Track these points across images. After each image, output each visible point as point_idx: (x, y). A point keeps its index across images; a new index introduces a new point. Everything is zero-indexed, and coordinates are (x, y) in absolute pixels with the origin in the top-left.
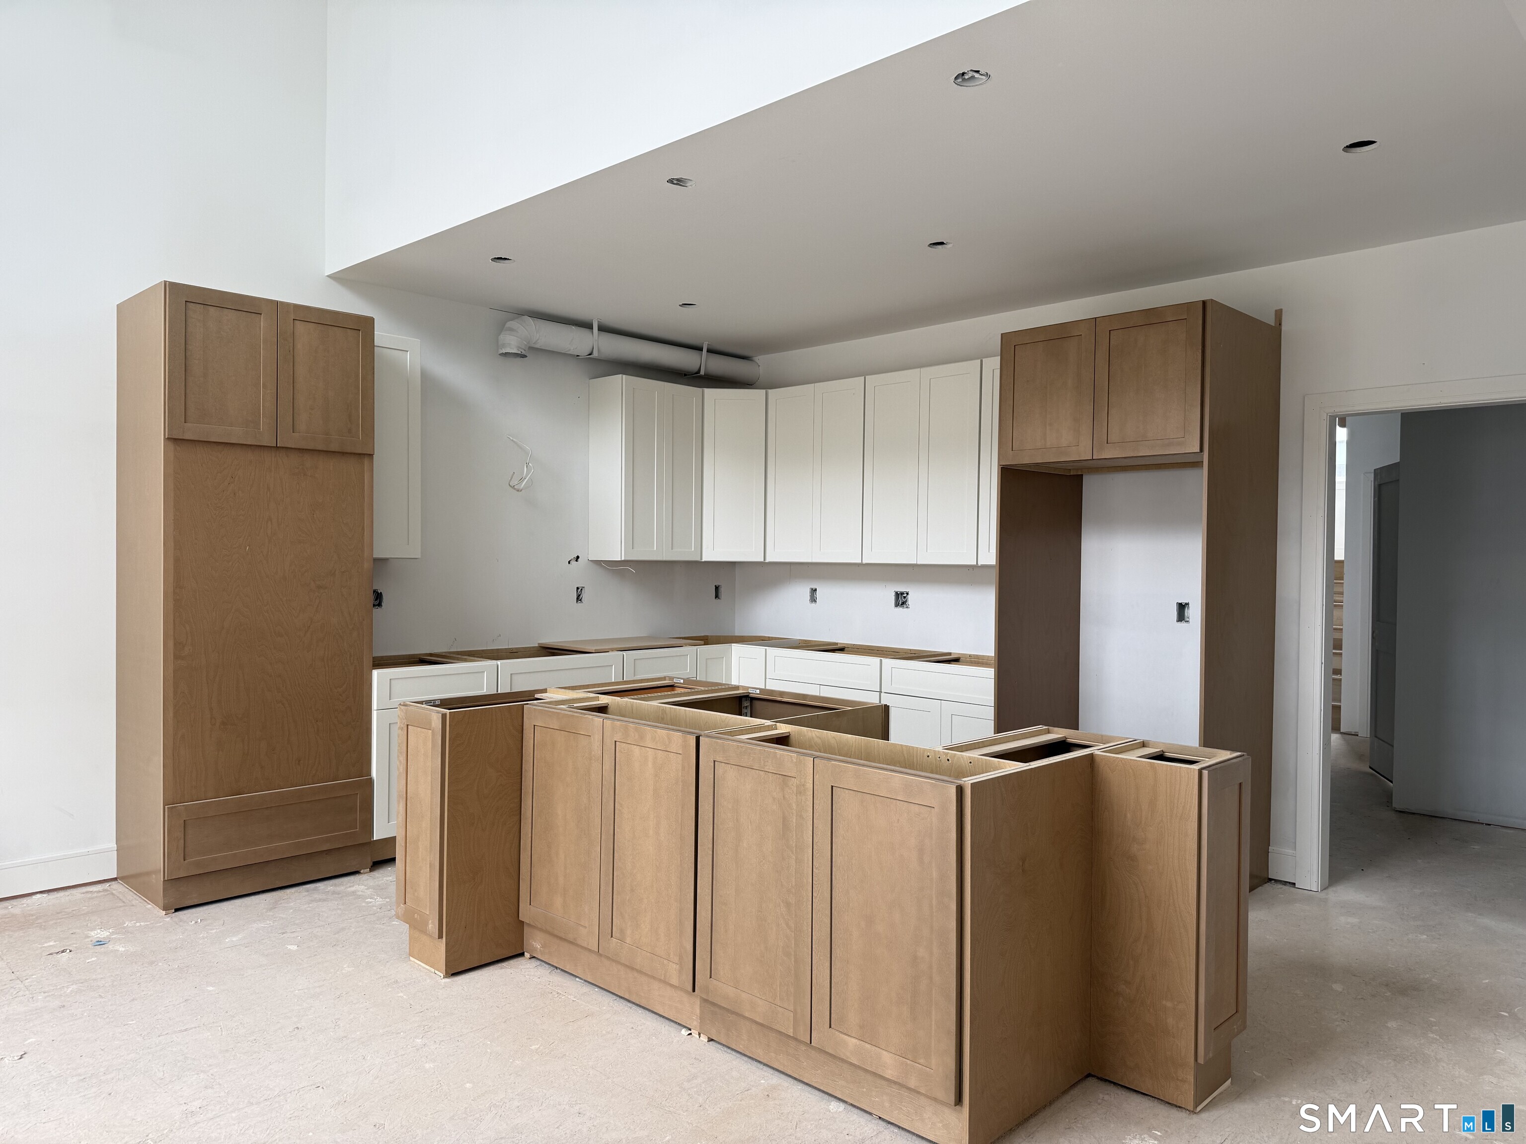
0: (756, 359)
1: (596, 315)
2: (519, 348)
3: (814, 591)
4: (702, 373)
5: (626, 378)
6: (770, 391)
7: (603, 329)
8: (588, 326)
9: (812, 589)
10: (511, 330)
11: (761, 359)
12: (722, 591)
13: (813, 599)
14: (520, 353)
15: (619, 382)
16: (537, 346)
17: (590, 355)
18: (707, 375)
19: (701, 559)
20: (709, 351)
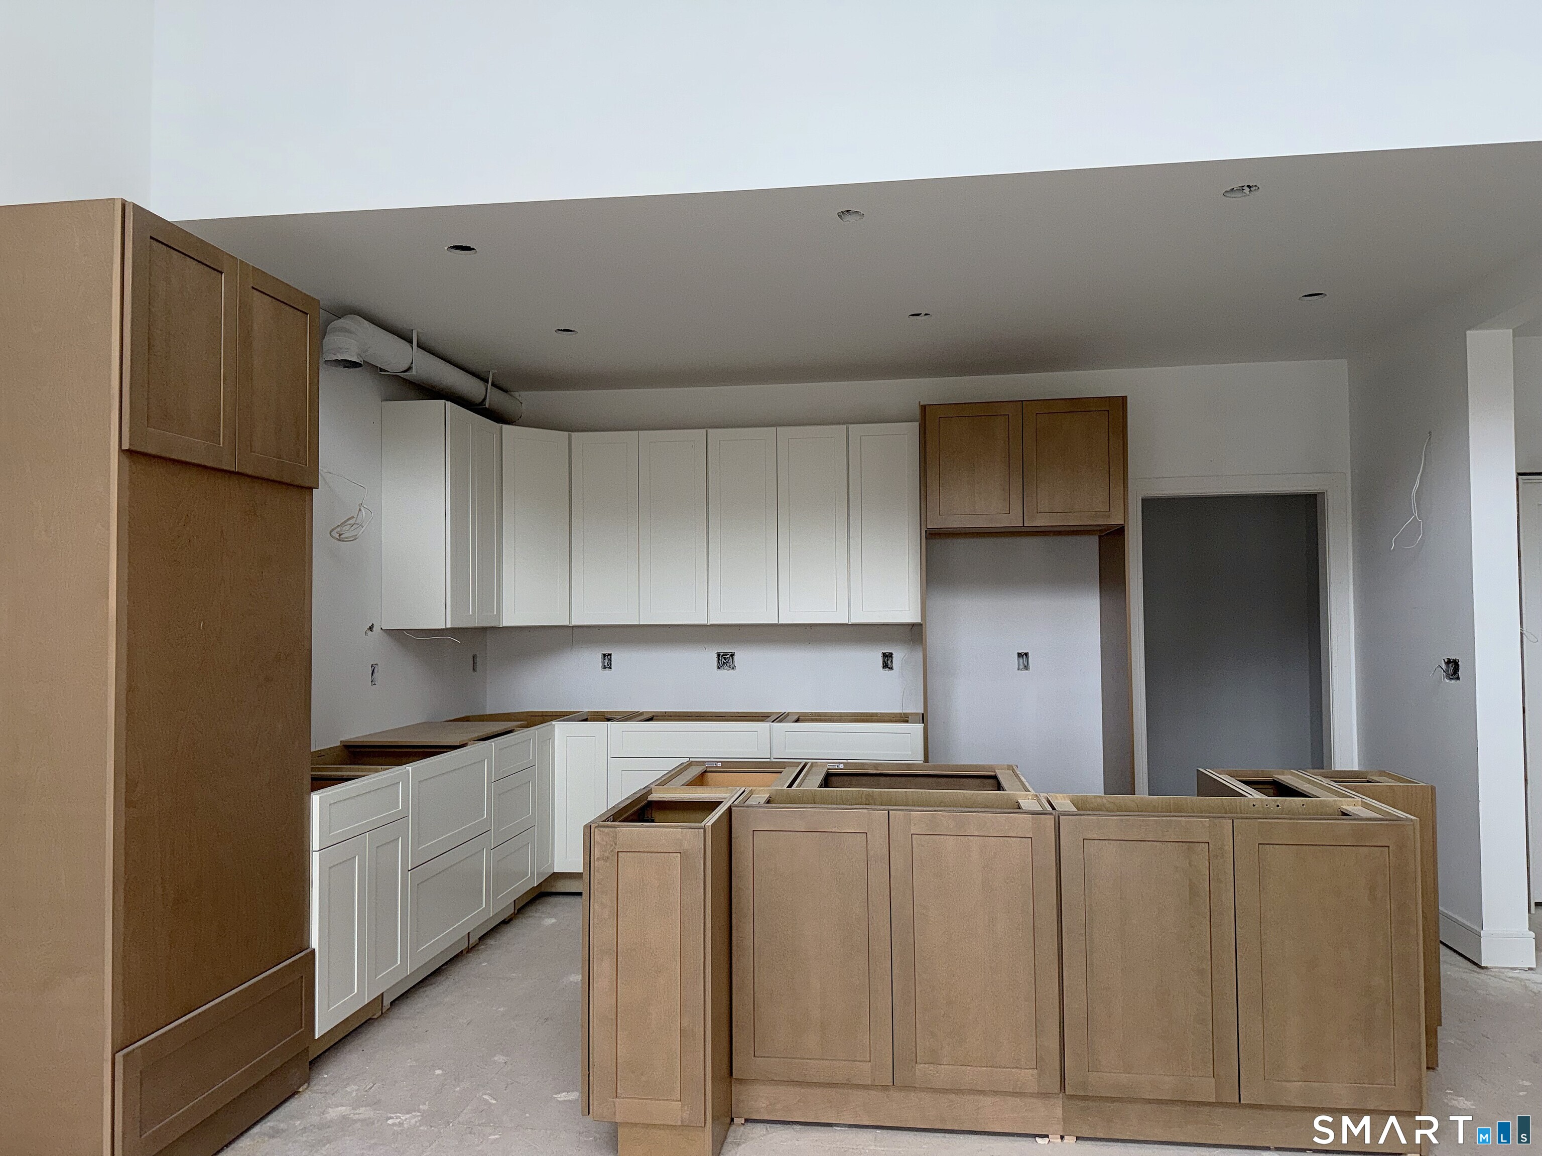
0: (515, 393)
1: (416, 328)
2: (357, 356)
3: (607, 657)
4: (487, 405)
5: (450, 405)
6: (573, 434)
8: (406, 337)
9: (604, 655)
11: (524, 395)
12: (478, 661)
13: (607, 666)
14: (356, 363)
15: (442, 409)
17: (403, 372)
19: (503, 624)
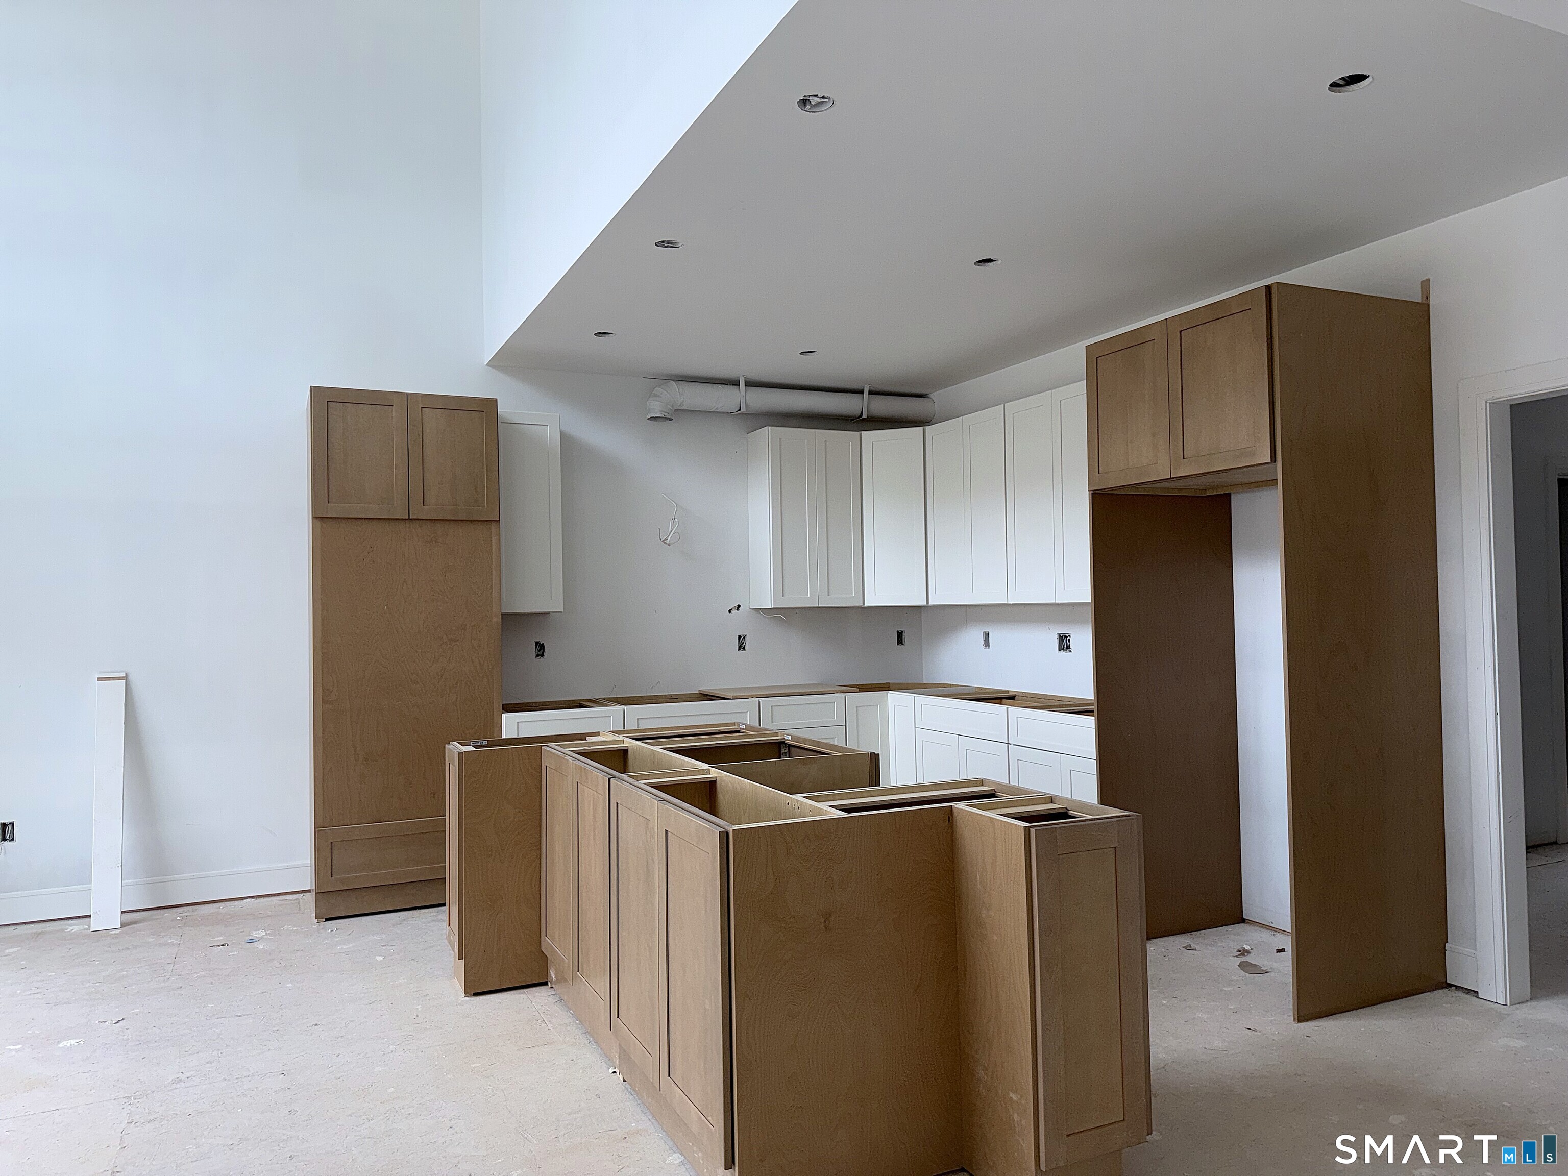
0: (931, 395)
1: (742, 371)
2: (661, 412)
3: (987, 635)
4: (865, 416)
5: (771, 429)
6: (927, 428)
7: (749, 384)
8: (736, 383)
9: (985, 633)
10: (655, 395)
11: (935, 395)
12: (906, 637)
13: (987, 644)
14: (663, 416)
15: (767, 433)
16: (684, 408)
17: (738, 411)
18: (872, 417)
19: (864, 604)
20: (871, 393)
